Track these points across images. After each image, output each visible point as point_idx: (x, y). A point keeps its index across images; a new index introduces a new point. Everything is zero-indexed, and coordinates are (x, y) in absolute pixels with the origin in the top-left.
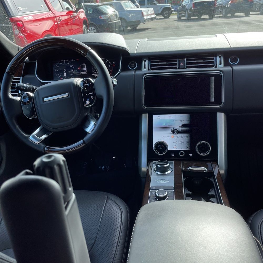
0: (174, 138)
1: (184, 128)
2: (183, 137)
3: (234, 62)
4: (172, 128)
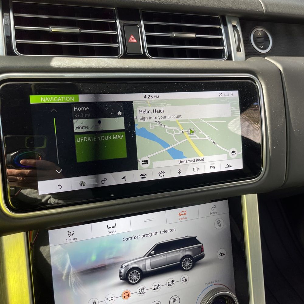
2: (159, 286)
3: (262, 47)
4: (122, 265)
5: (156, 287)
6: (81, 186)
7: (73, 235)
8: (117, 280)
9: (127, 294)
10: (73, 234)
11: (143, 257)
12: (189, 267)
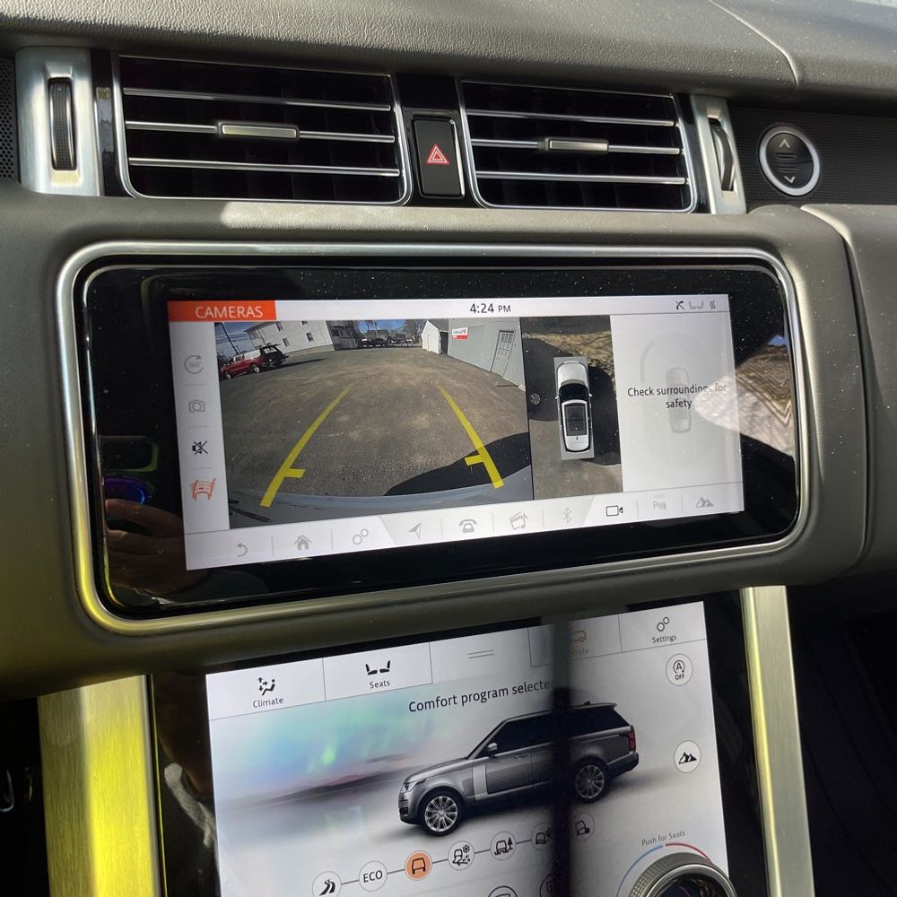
0: (434, 870)
1: (511, 764)
2: (510, 843)
3: (793, 178)
4: (408, 779)
5: (502, 846)
6: (299, 548)
7: (272, 689)
8: (394, 820)
9: (419, 864)
10: (273, 686)
11: (467, 758)
12: (596, 791)
